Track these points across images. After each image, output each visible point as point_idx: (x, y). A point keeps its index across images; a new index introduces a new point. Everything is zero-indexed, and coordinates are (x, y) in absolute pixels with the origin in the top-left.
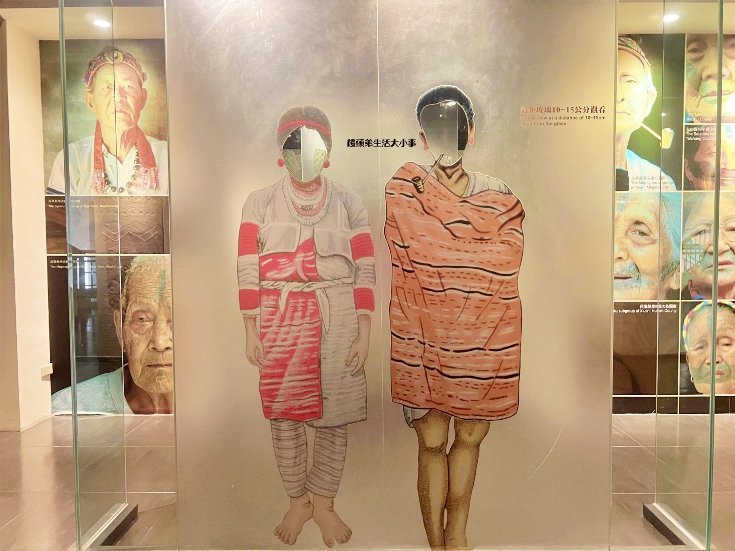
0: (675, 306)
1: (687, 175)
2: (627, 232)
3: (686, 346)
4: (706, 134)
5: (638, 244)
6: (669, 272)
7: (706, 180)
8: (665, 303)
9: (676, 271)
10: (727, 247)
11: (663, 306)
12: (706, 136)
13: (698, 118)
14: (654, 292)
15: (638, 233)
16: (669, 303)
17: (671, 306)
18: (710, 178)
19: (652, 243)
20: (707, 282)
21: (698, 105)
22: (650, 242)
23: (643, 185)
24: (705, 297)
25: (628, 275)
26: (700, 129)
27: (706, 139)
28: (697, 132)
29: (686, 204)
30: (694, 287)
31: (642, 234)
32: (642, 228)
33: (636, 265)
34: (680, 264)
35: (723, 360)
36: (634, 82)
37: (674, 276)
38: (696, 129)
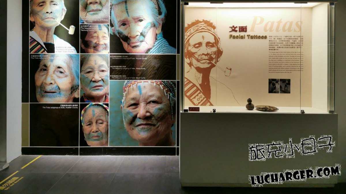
0: (77, 105)
1: (82, 46)
2: (54, 72)
3: (82, 124)
4: (90, 28)
5: (59, 77)
6: (74, 90)
7: (91, 49)
8: (72, 104)
9: (78, 89)
10: (100, 79)
11: (72, 105)
12: (90, 29)
13: (86, 21)
14: (67, 99)
15: (59, 72)
16: (74, 104)
17: (75, 105)
18: (92, 48)
19: (65, 77)
20: (92, 95)
21: (86, 16)
22: (65, 76)
23: (61, 51)
24: (91, 101)
25: (55, 91)
26: (87, 26)
27: (90, 30)
28: (86, 27)
29: (81, 59)
30: (86, 97)
31: (61, 72)
32: (61, 70)
33: (58, 87)
34: (79, 86)
35: (99, 130)
36: (56, 5)
37: (77, 91)
38: (85, 26)
